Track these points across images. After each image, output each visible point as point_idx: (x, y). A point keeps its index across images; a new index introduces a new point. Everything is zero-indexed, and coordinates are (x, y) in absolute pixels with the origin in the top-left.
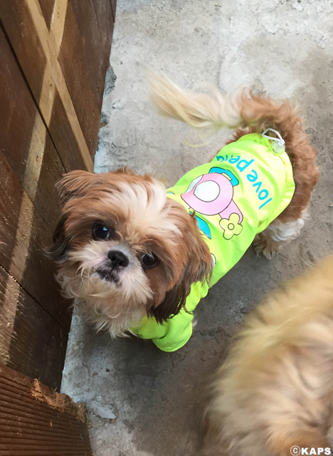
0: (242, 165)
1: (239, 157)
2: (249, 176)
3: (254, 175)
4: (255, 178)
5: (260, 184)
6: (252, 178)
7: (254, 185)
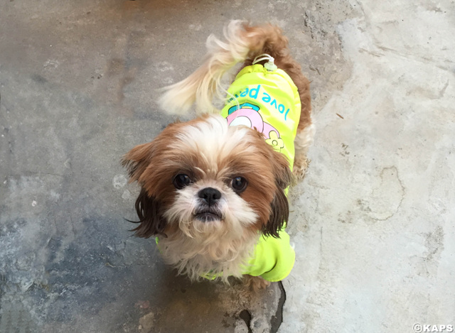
0: (254, 93)
1: (247, 89)
2: (264, 99)
3: (267, 96)
4: (269, 99)
5: (274, 101)
6: (266, 99)
7: (272, 104)
